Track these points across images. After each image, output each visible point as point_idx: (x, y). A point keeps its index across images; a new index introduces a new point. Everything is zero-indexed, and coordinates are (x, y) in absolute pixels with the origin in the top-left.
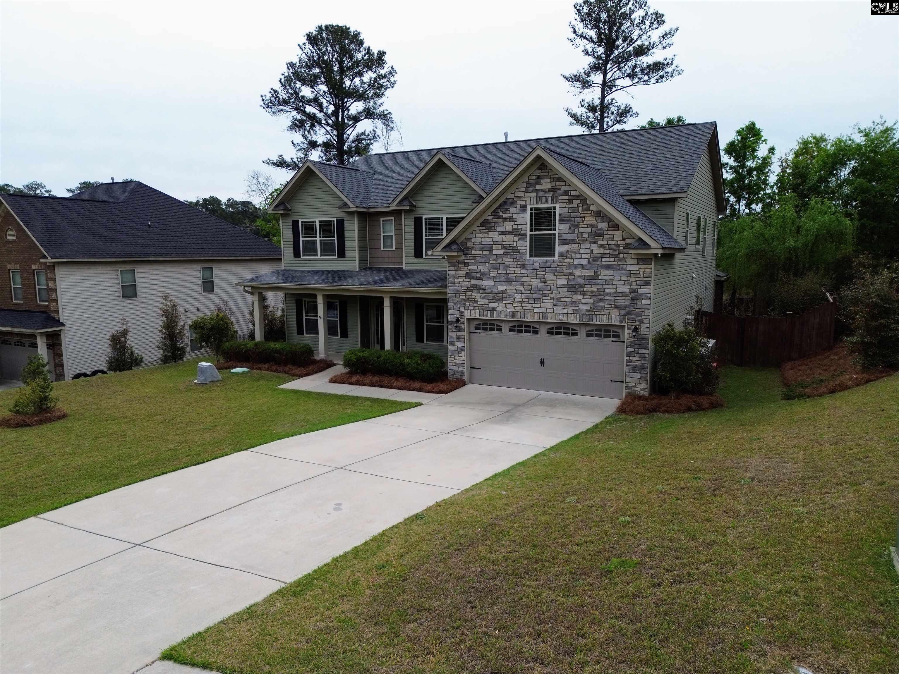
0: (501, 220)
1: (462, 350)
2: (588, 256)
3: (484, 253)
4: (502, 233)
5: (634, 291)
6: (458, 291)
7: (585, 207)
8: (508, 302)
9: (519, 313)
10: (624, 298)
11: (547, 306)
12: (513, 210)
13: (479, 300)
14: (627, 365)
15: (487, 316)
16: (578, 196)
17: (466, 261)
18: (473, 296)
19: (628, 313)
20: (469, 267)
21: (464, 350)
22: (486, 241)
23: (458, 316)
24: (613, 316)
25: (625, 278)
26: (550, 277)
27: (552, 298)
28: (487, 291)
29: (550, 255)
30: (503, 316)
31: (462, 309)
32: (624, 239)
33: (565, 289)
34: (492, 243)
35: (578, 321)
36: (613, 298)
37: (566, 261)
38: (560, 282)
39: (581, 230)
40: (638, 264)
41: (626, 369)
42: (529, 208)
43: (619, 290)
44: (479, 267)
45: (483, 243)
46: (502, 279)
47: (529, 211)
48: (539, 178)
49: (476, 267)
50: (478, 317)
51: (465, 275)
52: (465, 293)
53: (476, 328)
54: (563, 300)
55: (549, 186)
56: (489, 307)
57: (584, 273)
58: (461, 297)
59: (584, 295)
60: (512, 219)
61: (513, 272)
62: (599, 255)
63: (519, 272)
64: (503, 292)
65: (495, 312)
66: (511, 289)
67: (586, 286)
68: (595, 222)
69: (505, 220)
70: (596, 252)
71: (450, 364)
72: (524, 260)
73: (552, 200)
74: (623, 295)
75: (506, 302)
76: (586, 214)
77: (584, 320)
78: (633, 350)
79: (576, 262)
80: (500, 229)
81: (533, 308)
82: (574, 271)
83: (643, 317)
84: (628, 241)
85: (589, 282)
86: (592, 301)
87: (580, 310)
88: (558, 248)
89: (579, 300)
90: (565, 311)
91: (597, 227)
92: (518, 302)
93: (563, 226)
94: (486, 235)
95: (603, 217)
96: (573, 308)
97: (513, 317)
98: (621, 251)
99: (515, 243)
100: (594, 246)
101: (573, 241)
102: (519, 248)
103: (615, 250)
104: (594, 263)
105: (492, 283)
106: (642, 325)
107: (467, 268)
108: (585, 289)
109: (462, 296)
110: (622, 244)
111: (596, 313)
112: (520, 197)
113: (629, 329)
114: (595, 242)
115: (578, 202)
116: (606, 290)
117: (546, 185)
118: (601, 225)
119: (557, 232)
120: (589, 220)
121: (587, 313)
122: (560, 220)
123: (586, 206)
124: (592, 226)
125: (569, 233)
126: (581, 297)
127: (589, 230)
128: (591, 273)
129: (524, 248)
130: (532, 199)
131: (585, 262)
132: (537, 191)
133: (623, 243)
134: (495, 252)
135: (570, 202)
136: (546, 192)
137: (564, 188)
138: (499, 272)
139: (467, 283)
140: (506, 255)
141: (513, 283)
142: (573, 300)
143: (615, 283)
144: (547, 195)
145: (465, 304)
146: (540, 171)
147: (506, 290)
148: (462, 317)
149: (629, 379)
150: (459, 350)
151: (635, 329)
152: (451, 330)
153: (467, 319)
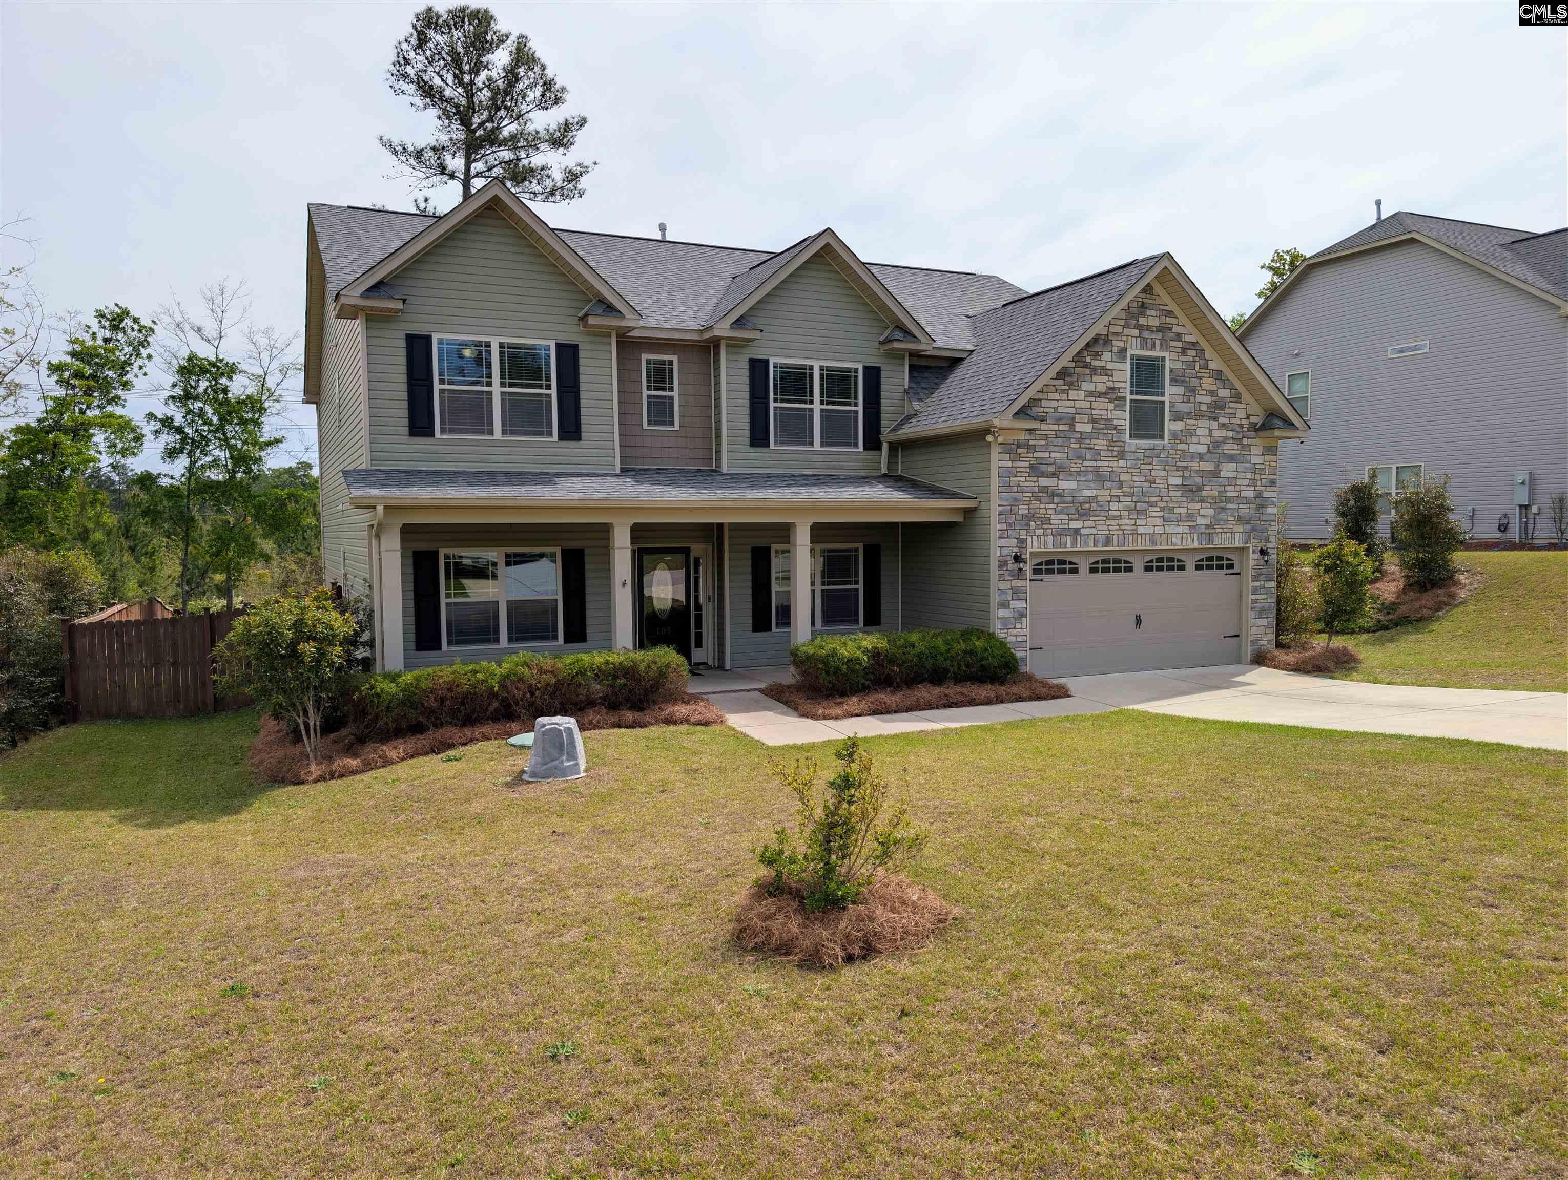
0: (1087, 371)
1: (1022, 615)
2: (1207, 440)
3: (1062, 428)
4: (1090, 394)
5: (1259, 495)
6: (1016, 500)
8: (1099, 518)
10: (1248, 506)
11: (1154, 523)
13: (1053, 517)
14: (1253, 608)
16: (1193, 344)
17: (1031, 443)
18: (1041, 508)
19: (1254, 529)
20: (1036, 455)
21: (1026, 615)
22: (1065, 406)
23: (1015, 550)
24: (1237, 535)
26: (1159, 472)
28: (1066, 499)
30: (1091, 543)
31: (1023, 534)
32: (1248, 418)
33: (1179, 494)
34: (1073, 411)
36: (1237, 506)
37: (1180, 447)
38: (1172, 481)
39: (1199, 398)
40: (1262, 454)
41: (1252, 614)
42: (1129, 352)
43: (1243, 494)
45: (1060, 409)
46: (1090, 476)
47: (1129, 360)
48: (1143, 306)
49: (1047, 455)
50: (1050, 548)
52: (1028, 505)
53: (1035, 572)
55: (1155, 322)
56: (1069, 529)
57: (1203, 466)
58: (1021, 512)
59: (1202, 501)
61: (1106, 464)
62: (1221, 439)
63: (1116, 464)
64: (1090, 499)
65: (1079, 537)
66: (1104, 495)
67: (1205, 488)
68: (1214, 388)
69: (1094, 371)
70: (1217, 433)
72: (1122, 444)
73: (1162, 345)
74: (1248, 501)
75: (1095, 518)
76: (1204, 373)
79: (1193, 448)
82: (1190, 464)
83: (1269, 532)
84: (1253, 419)
85: (1210, 481)
86: (1212, 512)
87: (1195, 528)
88: (1169, 426)
89: (1197, 511)
91: (1217, 396)
92: (1114, 517)
93: (1174, 390)
94: (1065, 396)
95: (1223, 380)
96: (1190, 523)
98: (1245, 434)
99: (1109, 412)
101: (1189, 415)
102: (1116, 422)
103: (1238, 433)
104: (1214, 451)
105: (1073, 485)
106: (1268, 545)
107: (1031, 455)
108: (1204, 493)
109: (1023, 510)
110: (1245, 423)
112: (1116, 334)
114: (1215, 419)
115: (1193, 353)
116: (1229, 494)
117: (1152, 319)
118: (1221, 393)
119: (1166, 399)
120: (1208, 383)
121: (1207, 531)
122: (1172, 380)
123: (1203, 361)
124: (1212, 393)
125: (1182, 402)
126: (1198, 506)
127: (1208, 399)
128: (1211, 467)
129: (1123, 423)
130: (1134, 340)
131: (1203, 449)
132: (1140, 328)
133: (1248, 422)
134: (1079, 427)
135: (1184, 351)
136: (1152, 331)
137: (1176, 329)
138: (1086, 463)
139: (1032, 484)
140: (1095, 434)
141: (1107, 484)
142: (1190, 511)
143: (1238, 482)
144: (1153, 336)
145: (1028, 525)
146: (1143, 296)
147: (1096, 497)
148: (1024, 550)
149: (1254, 630)
150: (1016, 615)
151: (1263, 552)
152: (1002, 578)
153: (1031, 553)
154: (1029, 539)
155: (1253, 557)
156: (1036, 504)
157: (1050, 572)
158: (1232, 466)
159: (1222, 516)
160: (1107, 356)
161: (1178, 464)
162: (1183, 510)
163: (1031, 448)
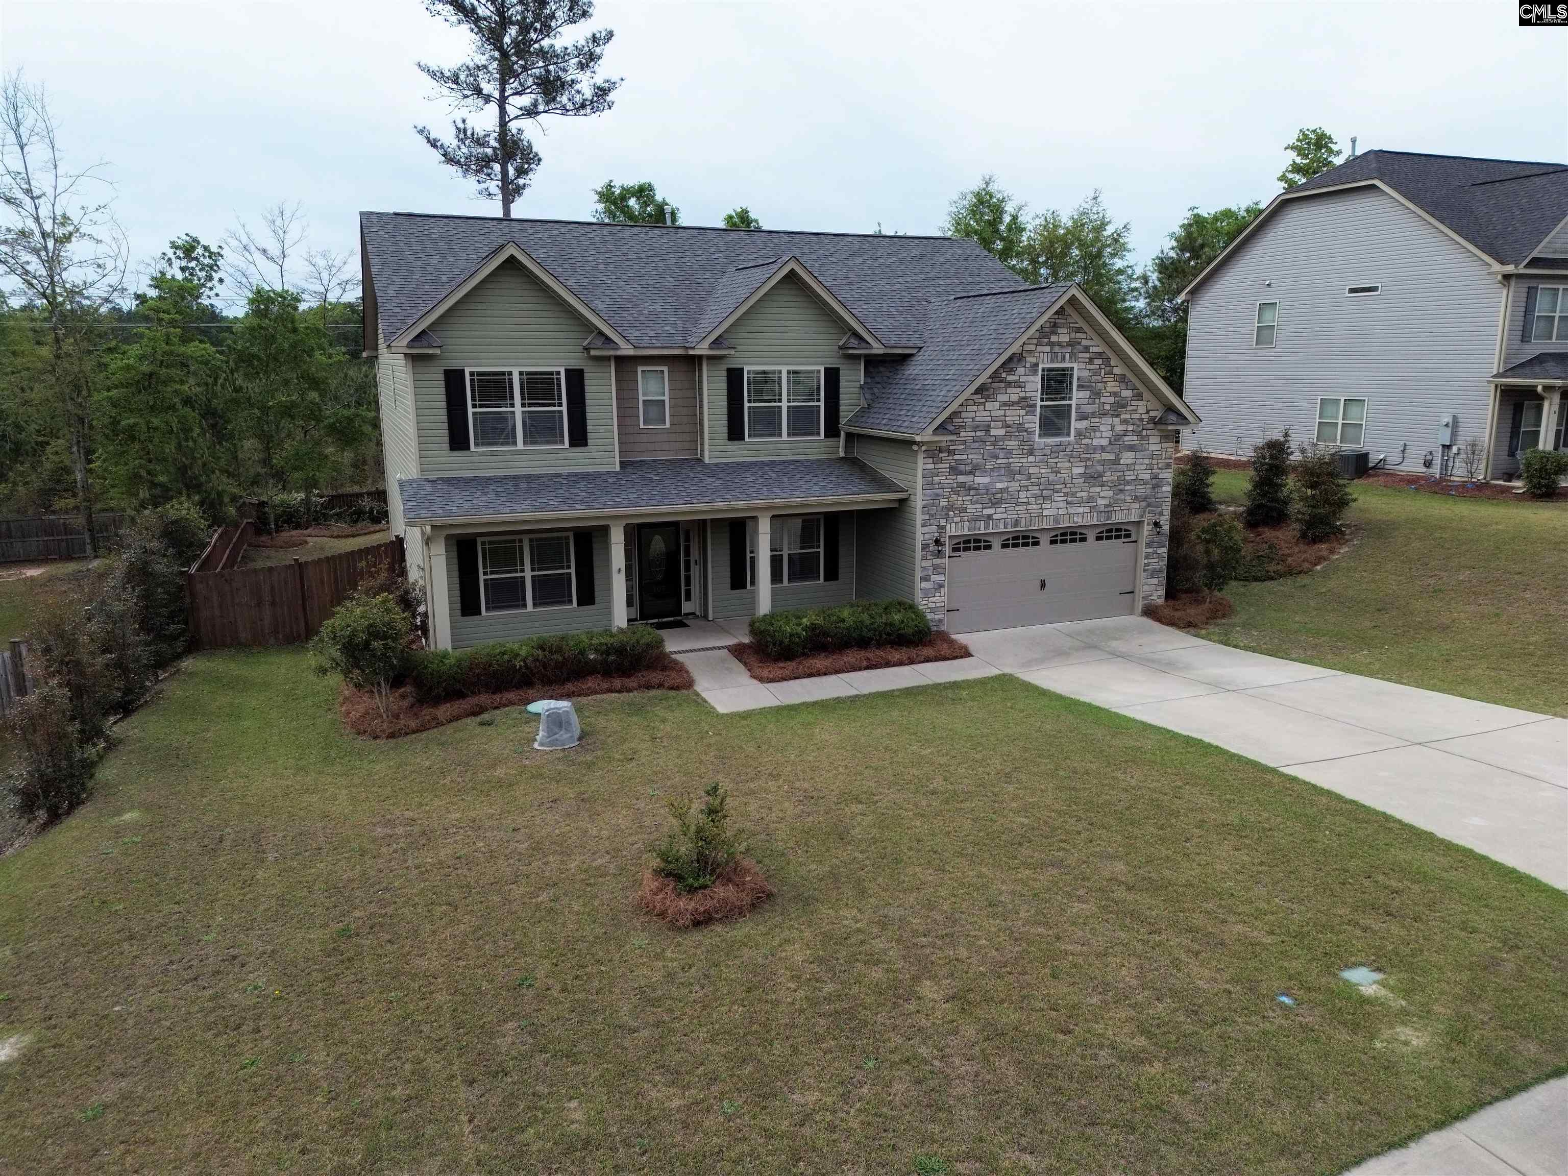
0: (1003, 385)
1: (941, 586)
2: (1109, 434)
6: (937, 495)
8: (1008, 505)
10: (1145, 486)
13: (968, 507)
14: (1144, 571)
17: (951, 448)
19: (1149, 505)
21: (944, 586)
22: (982, 416)
23: (936, 535)
24: (1133, 511)
26: (1064, 464)
27: (1066, 494)
28: (980, 492)
29: (1064, 435)
31: (943, 522)
32: (1148, 412)
33: (1082, 480)
34: (989, 419)
37: (1085, 441)
38: (1075, 471)
39: (1103, 400)
40: (1161, 443)
41: (1144, 575)
42: (1040, 367)
44: (970, 456)
45: (977, 419)
47: (1040, 373)
51: (948, 470)
52: (948, 498)
53: (955, 550)
57: (1104, 456)
60: (1018, 384)
62: (1121, 433)
64: (1002, 491)
65: (991, 522)
66: (1014, 486)
67: (1106, 474)
68: (1118, 389)
69: (1009, 384)
70: (1119, 428)
71: (922, 610)
72: (1032, 443)
73: (1070, 357)
74: (1144, 483)
76: (1107, 378)
77: (1098, 520)
78: (1151, 550)
79: (1096, 442)
80: (1002, 398)
81: (1041, 511)
82: (1093, 455)
83: (1163, 508)
85: (1109, 469)
87: (1097, 507)
88: (1075, 425)
89: (1097, 494)
91: (1120, 396)
92: (1023, 504)
93: (1082, 394)
94: (982, 408)
95: (1127, 382)
96: (1090, 504)
98: (1145, 427)
99: (1021, 418)
100: (1117, 420)
101: (1093, 415)
102: (1027, 426)
104: (1115, 443)
105: (987, 480)
106: (1162, 518)
107: (951, 458)
109: (944, 503)
111: (1115, 509)
112: (1030, 352)
113: (1148, 524)
114: (1117, 416)
115: (1100, 361)
117: (1064, 337)
118: (1125, 393)
119: (1073, 403)
120: (1112, 386)
121: (1106, 510)
122: (1079, 386)
123: (1109, 368)
124: (1115, 394)
125: (1088, 404)
126: (1098, 489)
127: (1112, 400)
128: (1111, 456)
129: (1033, 425)
130: (1045, 355)
131: (1105, 442)
132: (1052, 344)
133: (1147, 416)
134: (994, 432)
135: (1091, 361)
136: (1063, 346)
137: (1084, 342)
138: (999, 461)
139: (952, 481)
140: (1008, 436)
142: (1090, 495)
144: (1063, 350)
145: (947, 514)
146: (1057, 316)
147: (1007, 488)
148: (943, 535)
149: (1146, 588)
150: (936, 586)
151: (1156, 524)
152: (924, 558)
153: (950, 537)
154: (948, 526)
155: (1147, 529)
156: (954, 497)
157: (967, 549)
158: (1131, 454)
159: (1121, 496)
160: (1020, 370)
161: (1082, 456)
162: (1084, 494)
163: (951, 452)
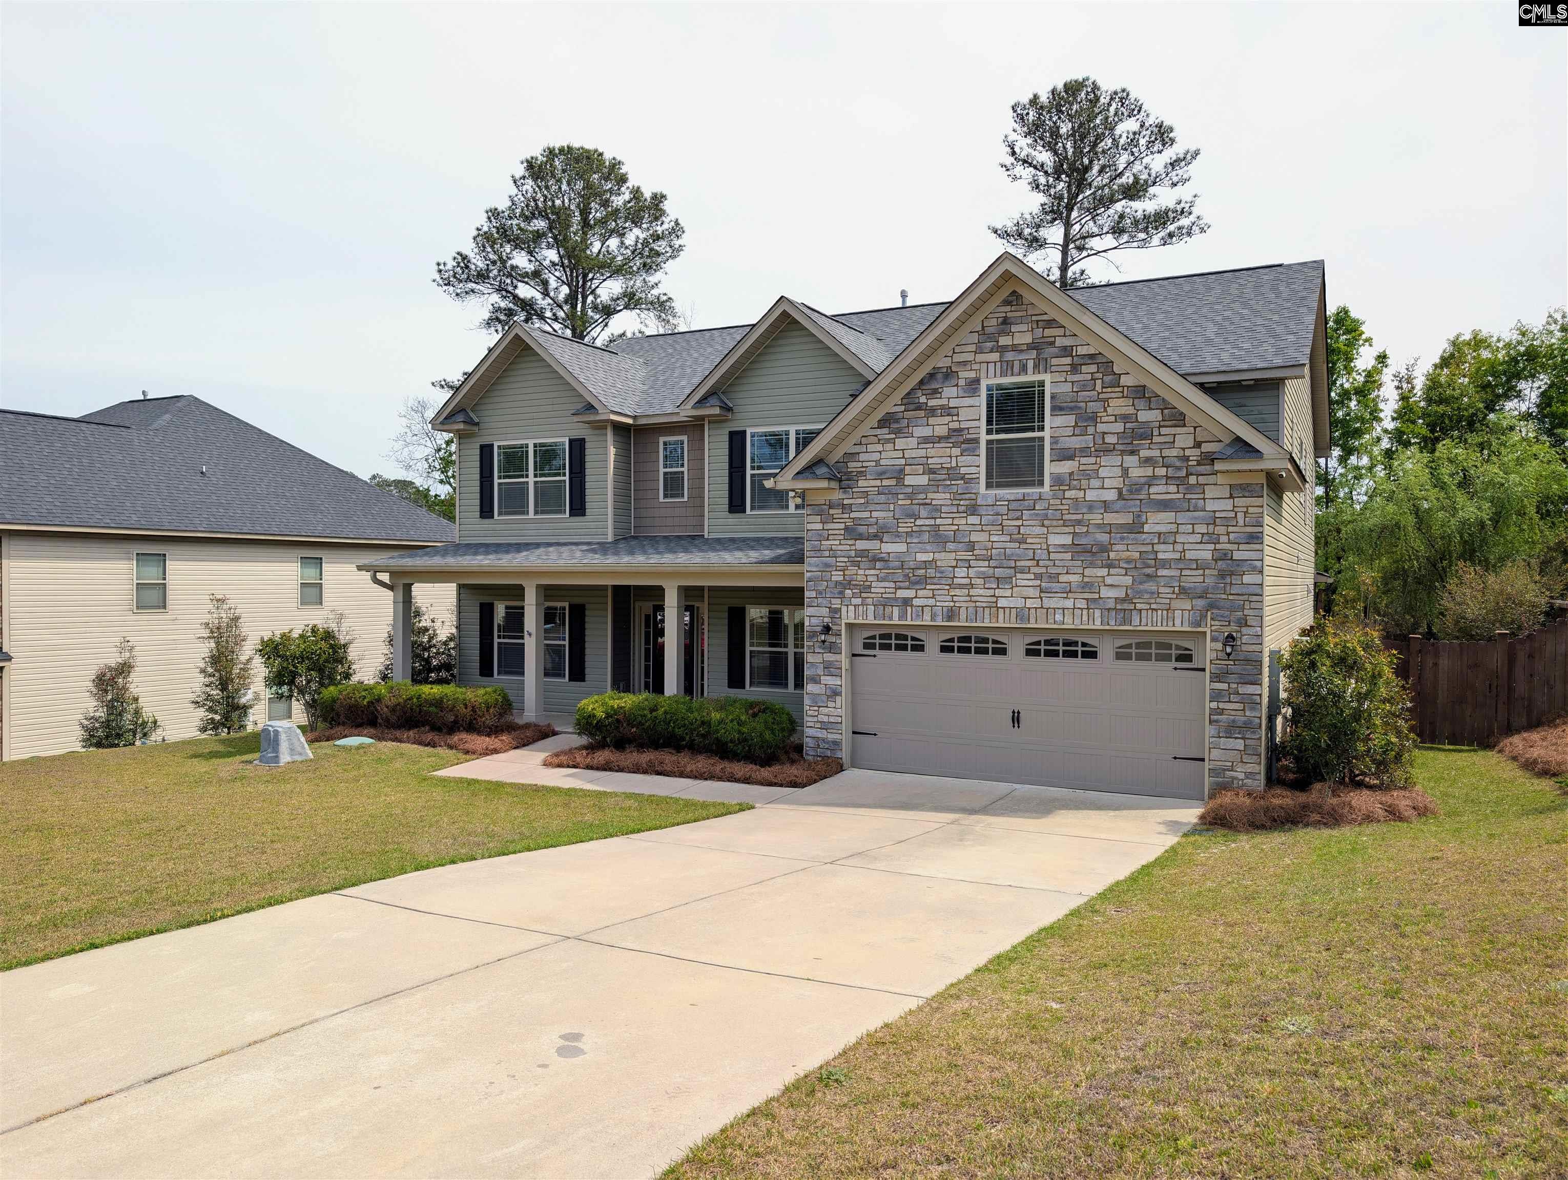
0: (922, 413)
1: (835, 693)
2: (1118, 483)
3: (885, 483)
4: (926, 440)
5: (1225, 556)
6: (827, 565)
7: (1108, 379)
8: (938, 587)
9: (963, 611)
10: (1201, 572)
11: (1025, 594)
12: (949, 391)
13: (874, 584)
14: (1211, 722)
15: (891, 618)
16: (1092, 356)
17: (845, 502)
18: (859, 574)
19: (1212, 606)
20: (853, 515)
21: (840, 694)
22: (890, 458)
23: (826, 620)
24: (1178, 613)
25: (1202, 529)
26: (1032, 529)
27: (1038, 576)
28: (891, 565)
29: (1031, 484)
30: (927, 617)
31: (836, 604)
32: (1198, 445)
33: (1068, 556)
34: (903, 461)
35: (1098, 625)
36: (1177, 573)
37: (1068, 494)
38: (1055, 540)
39: (1101, 428)
40: (1231, 497)
41: (1210, 730)
42: (984, 384)
43: (1189, 555)
44: (875, 514)
45: (883, 462)
46: (926, 537)
47: (984, 393)
48: (1006, 321)
49: (867, 514)
50: (871, 620)
51: (842, 532)
52: (844, 571)
53: (867, 646)
54: (1063, 578)
55: (1028, 339)
56: (896, 599)
57: (1110, 518)
58: (834, 578)
59: (1109, 566)
60: (948, 411)
61: (950, 521)
62: (1143, 480)
63: (963, 521)
64: (926, 564)
65: (909, 609)
66: (945, 559)
67: (1115, 548)
68: (1131, 410)
69: (932, 412)
70: (1136, 473)
71: (809, 724)
72: (973, 496)
73: (1036, 366)
74: (1200, 565)
75: (933, 587)
76: (1109, 393)
77: (1112, 622)
78: (1224, 686)
79: (1091, 495)
80: (921, 431)
81: (994, 599)
82: (1086, 517)
83: (1246, 612)
84: (1206, 448)
85: (1122, 539)
86: (1128, 580)
87: (1101, 601)
88: (1050, 468)
89: (1100, 579)
90: (1069, 604)
91: (1137, 421)
92: (961, 586)
93: (1060, 421)
94: (889, 446)
95: (1149, 398)
96: (1086, 596)
97: (950, 618)
98: (1193, 470)
99: (954, 459)
100: (1130, 461)
101: (1084, 451)
102: (963, 470)
103: (1179, 469)
104: (1131, 497)
105: (902, 548)
106: (1245, 630)
107: (847, 516)
108: (1112, 555)
109: (837, 577)
110: (1193, 454)
111: (1139, 606)
112: (964, 363)
113: (1214, 639)
114: (1132, 453)
115: (1093, 368)
116: (1160, 556)
117: (1022, 336)
118: (1144, 416)
119: (1046, 434)
120: (1119, 405)
121: (1119, 607)
122: (1053, 408)
123: (1110, 377)
124: (1125, 418)
125: (1073, 435)
126: (1104, 572)
127: (1119, 427)
128: (1125, 519)
129: (973, 470)
130: (991, 366)
131: (1111, 495)
132: (1002, 350)
133: (1197, 452)
134: (909, 480)
135: (1075, 368)
136: (1022, 351)
137: (1059, 342)
138: (918, 522)
139: (848, 548)
140: (935, 485)
141: (951, 546)
142: (1086, 580)
143: (1180, 538)
144: (1023, 356)
145: (841, 593)
146: (1008, 308)
147: (934, 561)
148: (837, 621)
149: (1216, 753)
150: (829, 693)
151: (1231, 640)
152: (811, 650)
153: (847, 624)
154: (844, 609)
155: (1211, 647)
156: (852, 570)
157: (887, 647)
158: (1167, 516)
161: (1066, 517)
163: (846, 508)
